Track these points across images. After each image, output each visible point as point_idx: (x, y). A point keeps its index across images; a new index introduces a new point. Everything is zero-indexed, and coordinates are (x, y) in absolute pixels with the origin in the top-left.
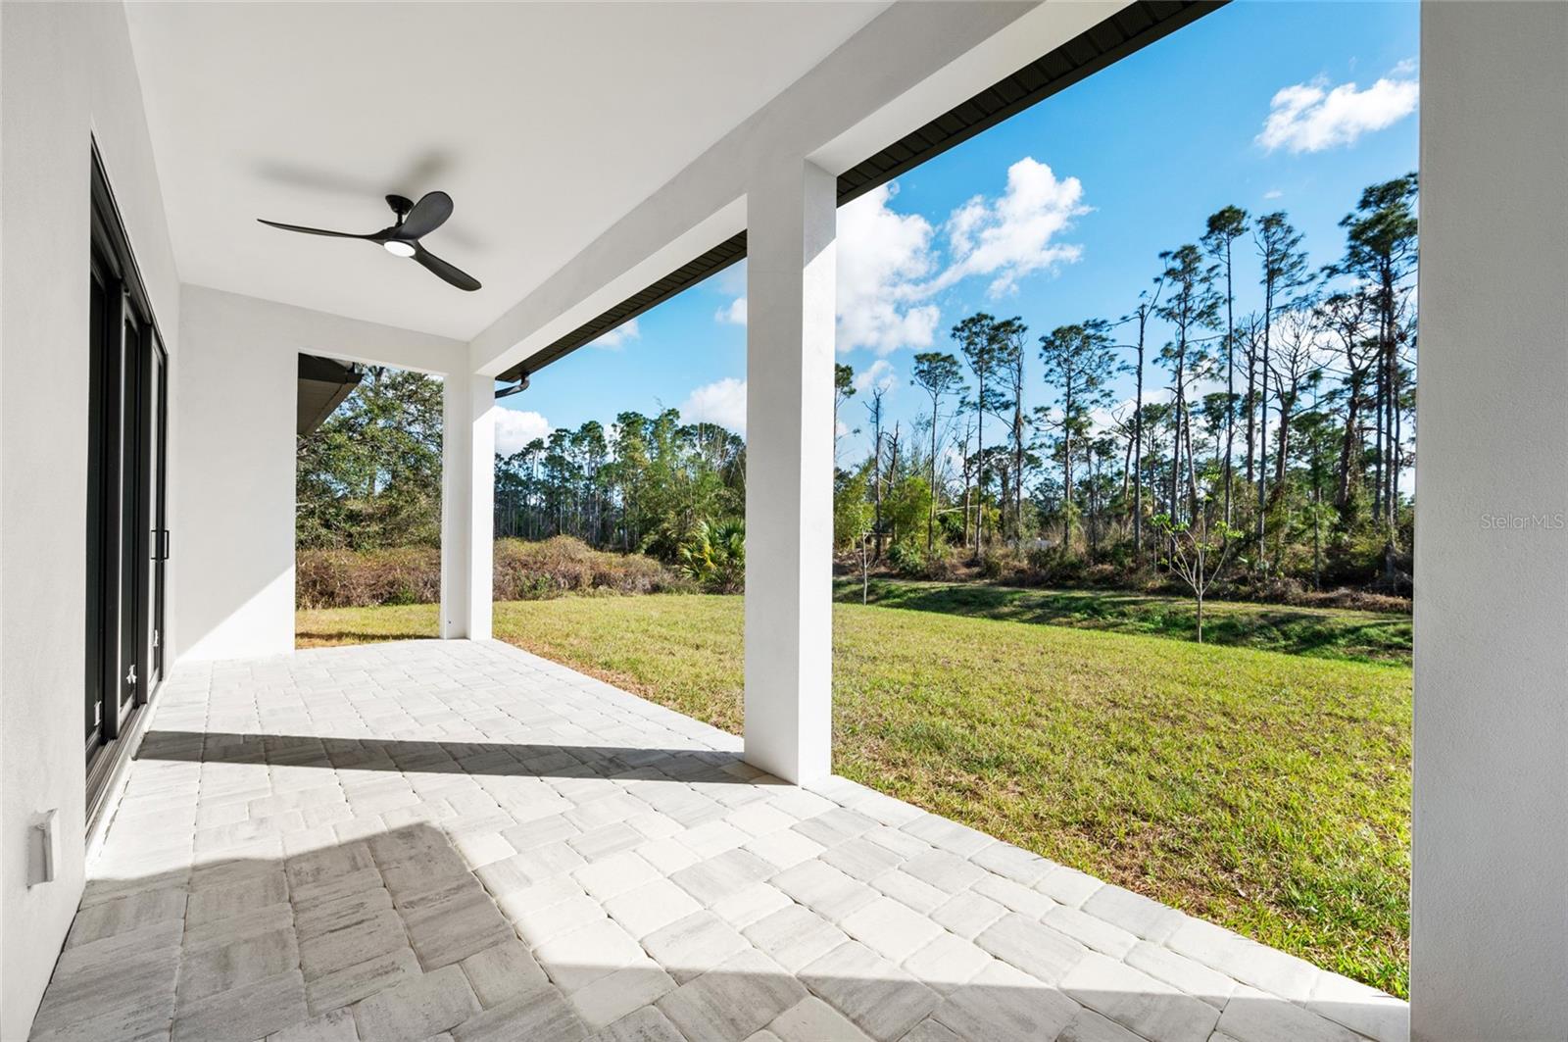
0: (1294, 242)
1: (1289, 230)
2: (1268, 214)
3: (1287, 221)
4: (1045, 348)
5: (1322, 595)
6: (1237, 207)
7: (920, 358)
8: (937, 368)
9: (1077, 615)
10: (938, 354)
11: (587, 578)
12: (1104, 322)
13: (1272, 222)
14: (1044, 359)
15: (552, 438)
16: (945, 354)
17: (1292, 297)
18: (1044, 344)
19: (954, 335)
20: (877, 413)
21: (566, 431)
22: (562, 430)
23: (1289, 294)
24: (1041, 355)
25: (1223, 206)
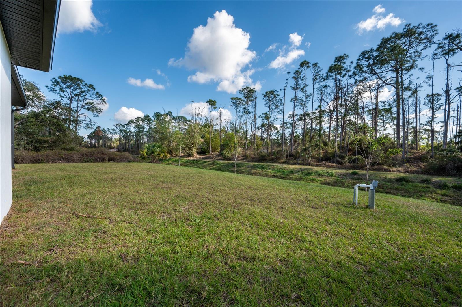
0: (320, 71)
1: (319, 68)
2: (314, 63)
3: (318, 65)
4: (264, 97)
5: (318, 163)
6: (307, 60)
7: (232, 99)
8: (237, 102)
9: (258, 169)
10: (237, 98)
11: (107, 159)
12: (276, 90)
13: (315, 65)
14: (264, 100)
15: (136, 120)
16: (239, 98)
17: (320, 85)
18: (263, 96)
19: (240, 93)
20: (220, 114)
21: (140, 117)
22: (139, 117)
23: (319, 84)
24: (263, 99)
25: (304, 60)
